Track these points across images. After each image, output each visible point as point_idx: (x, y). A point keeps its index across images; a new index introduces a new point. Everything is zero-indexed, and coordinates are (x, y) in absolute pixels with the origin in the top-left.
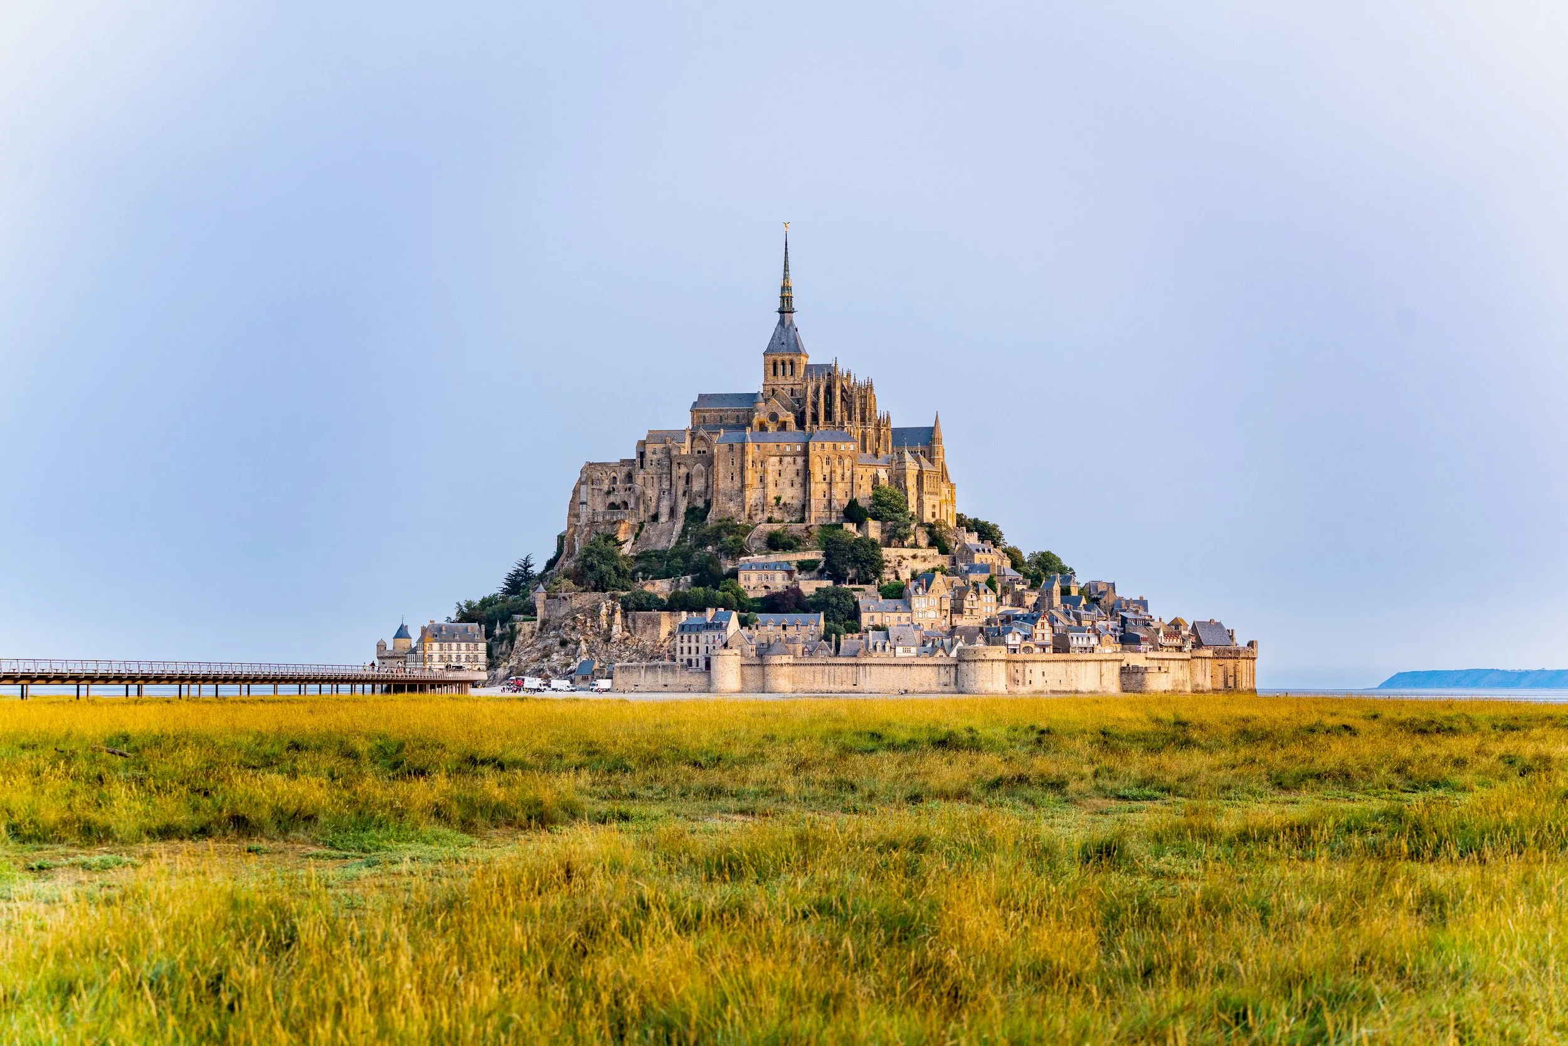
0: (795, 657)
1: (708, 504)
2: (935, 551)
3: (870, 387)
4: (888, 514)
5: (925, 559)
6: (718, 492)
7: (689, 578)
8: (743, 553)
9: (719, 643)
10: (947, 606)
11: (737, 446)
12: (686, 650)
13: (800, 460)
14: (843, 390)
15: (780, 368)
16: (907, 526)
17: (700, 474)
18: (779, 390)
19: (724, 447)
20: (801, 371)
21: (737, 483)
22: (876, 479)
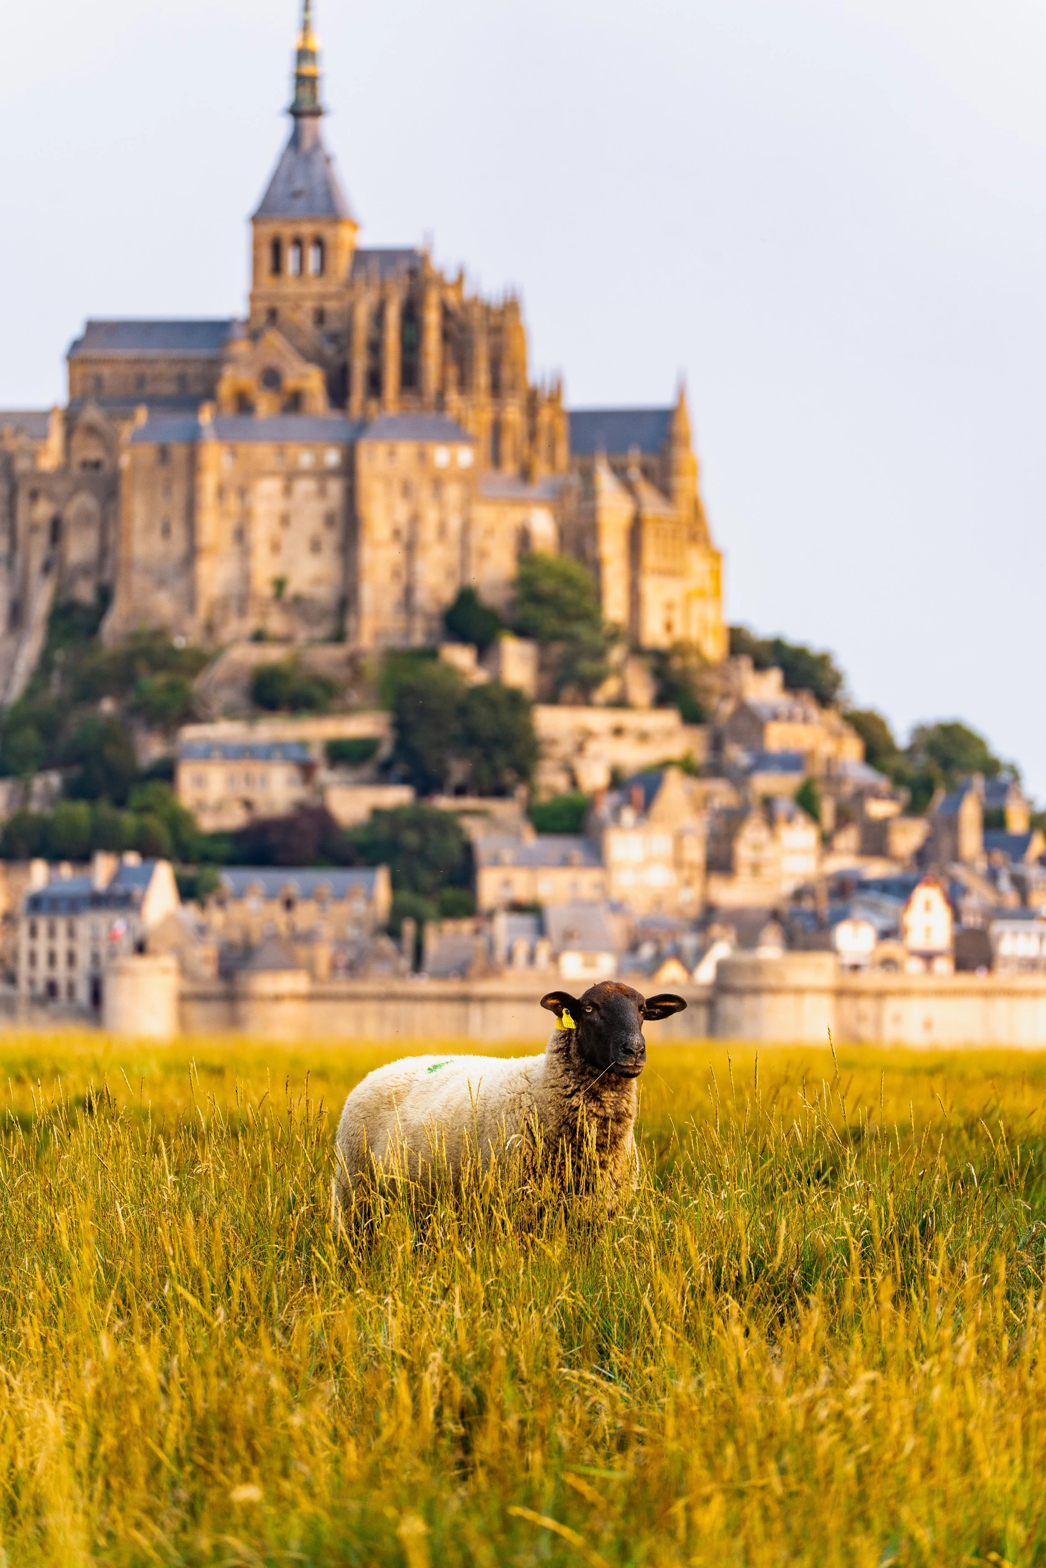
0: (314, 977)
1: (105, 596)
2: (669, 719)
3: (512, 307)
4: (551, 623)
5: (643, 737)
6: (130, 564)
7: (55, 780)
8: (190, 717)
9: (126, 943)
10: (695, 853)
11: (179, 452)
12: (42, 959)
13: (335, 488)
14: (446, 313)
15: (291, 257)
16: (599, 654)
17: (85, 519)
18: (285, 311)
19: (147, 453)
20: (342, 263)
21: (178, 544)
22: (524, 538)
